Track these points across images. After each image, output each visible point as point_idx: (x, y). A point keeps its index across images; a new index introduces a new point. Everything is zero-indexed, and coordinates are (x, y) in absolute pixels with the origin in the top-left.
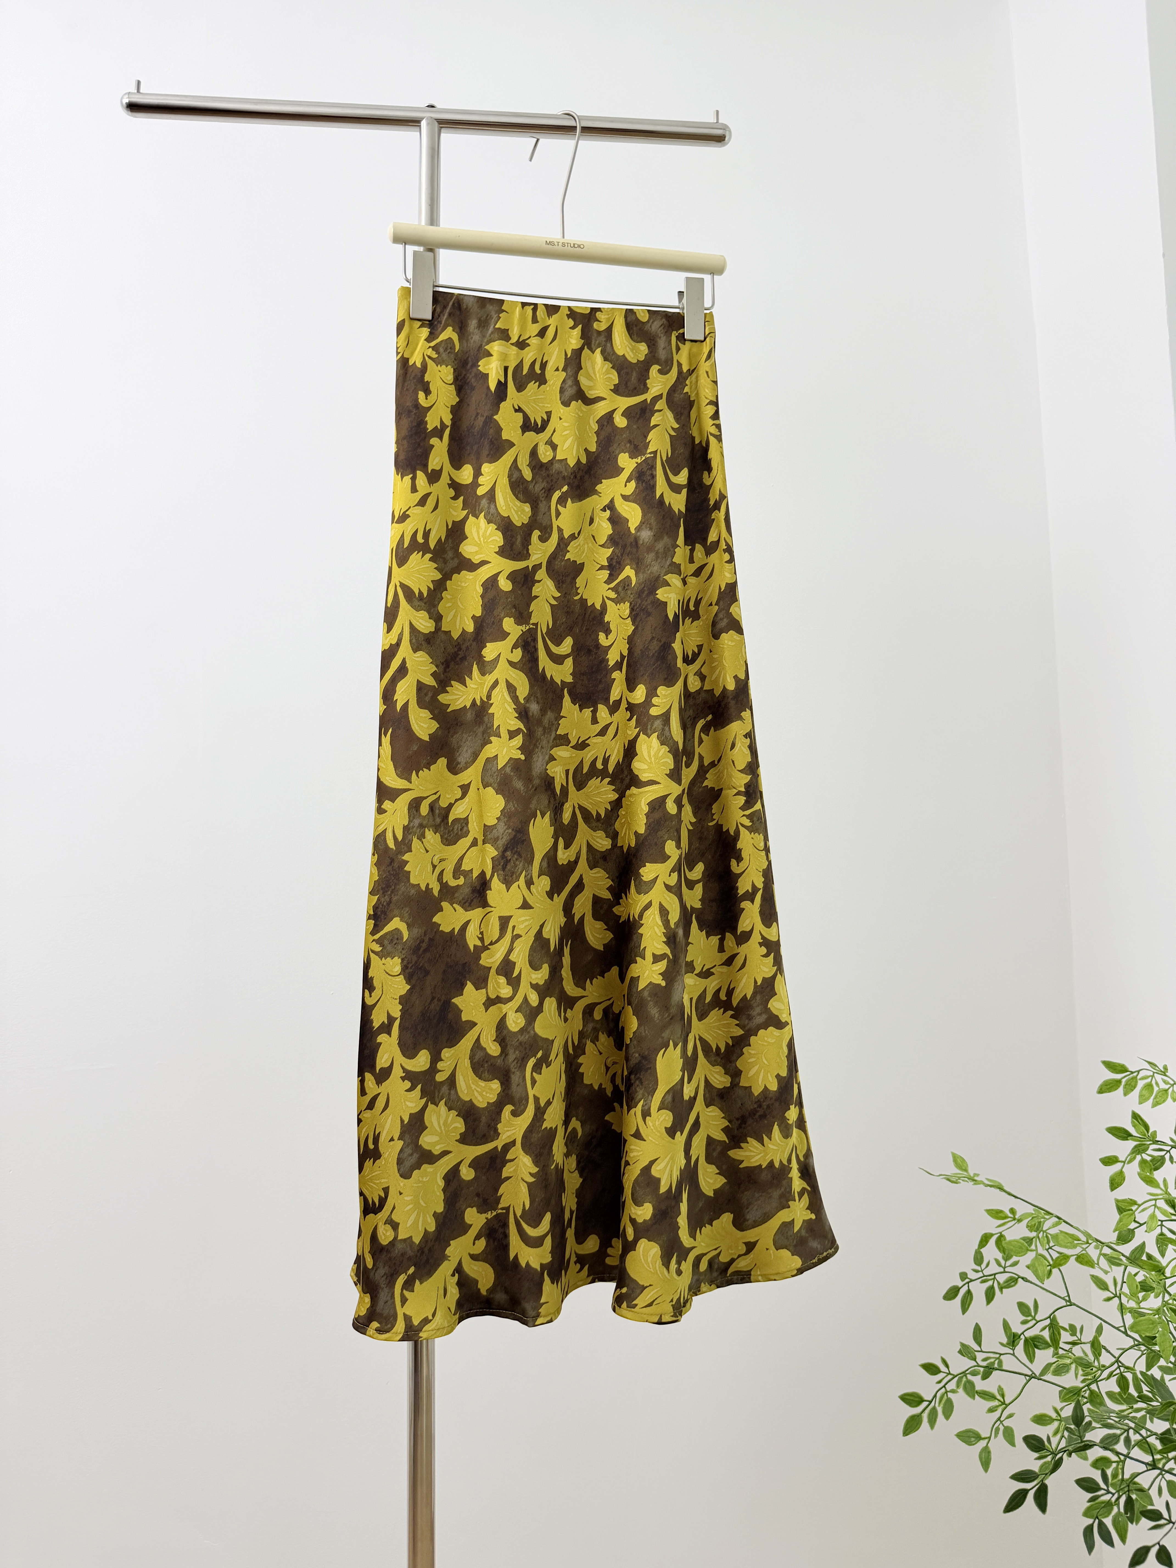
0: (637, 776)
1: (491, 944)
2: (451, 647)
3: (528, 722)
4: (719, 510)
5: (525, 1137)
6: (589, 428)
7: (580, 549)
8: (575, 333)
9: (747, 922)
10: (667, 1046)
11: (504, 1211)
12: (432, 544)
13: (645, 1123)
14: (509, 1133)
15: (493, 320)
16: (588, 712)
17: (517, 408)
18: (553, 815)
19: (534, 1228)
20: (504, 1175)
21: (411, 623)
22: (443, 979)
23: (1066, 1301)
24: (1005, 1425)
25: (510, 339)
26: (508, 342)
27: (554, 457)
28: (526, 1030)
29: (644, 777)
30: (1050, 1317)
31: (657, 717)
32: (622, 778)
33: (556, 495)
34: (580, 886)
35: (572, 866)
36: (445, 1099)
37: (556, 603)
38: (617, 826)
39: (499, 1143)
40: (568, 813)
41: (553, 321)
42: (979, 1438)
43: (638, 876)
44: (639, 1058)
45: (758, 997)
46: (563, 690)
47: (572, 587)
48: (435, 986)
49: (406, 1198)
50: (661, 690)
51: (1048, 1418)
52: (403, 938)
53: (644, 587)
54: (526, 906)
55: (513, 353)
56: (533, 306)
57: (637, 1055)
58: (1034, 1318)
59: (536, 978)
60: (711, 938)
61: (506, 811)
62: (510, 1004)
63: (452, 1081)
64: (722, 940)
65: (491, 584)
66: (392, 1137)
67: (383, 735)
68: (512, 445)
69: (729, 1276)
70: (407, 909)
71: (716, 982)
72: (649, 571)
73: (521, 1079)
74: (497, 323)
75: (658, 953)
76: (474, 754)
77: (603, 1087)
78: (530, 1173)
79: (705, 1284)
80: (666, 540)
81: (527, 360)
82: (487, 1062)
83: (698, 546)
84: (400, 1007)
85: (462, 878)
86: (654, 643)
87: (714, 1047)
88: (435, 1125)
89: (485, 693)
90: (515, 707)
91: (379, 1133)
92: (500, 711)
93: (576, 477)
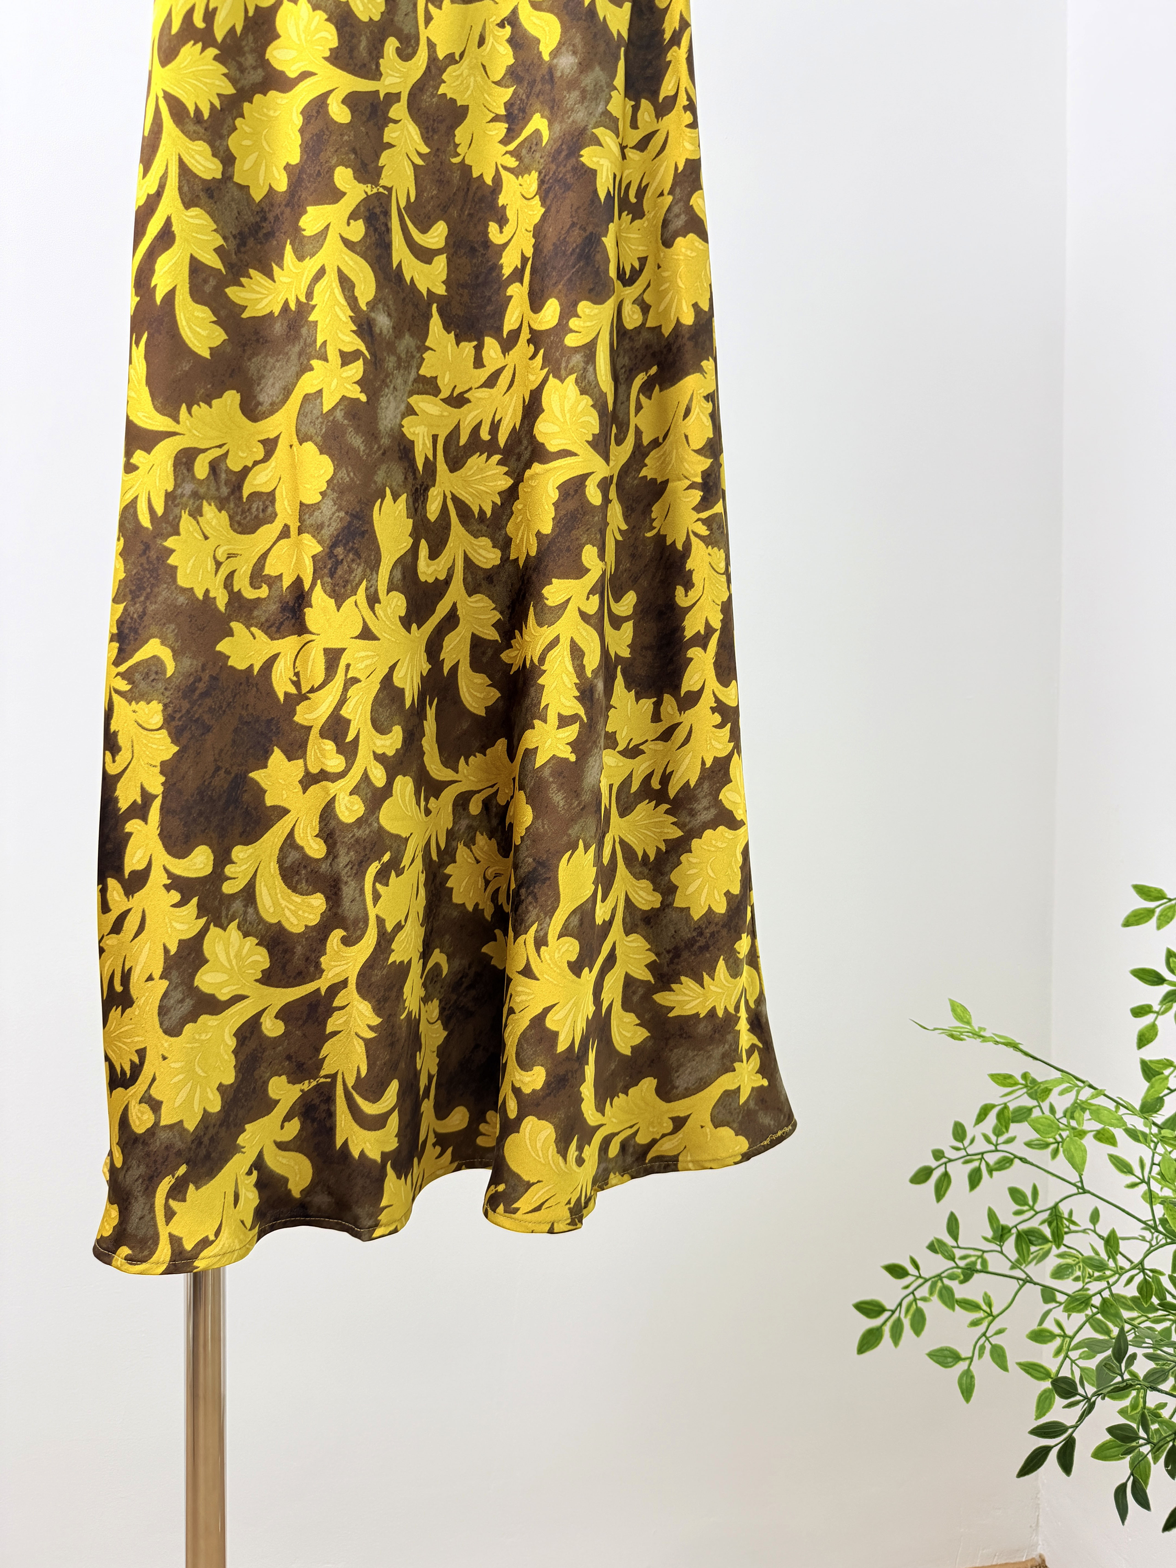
0: (543, 444)
1: (312, 690)
2: (250, 214)
3: (373, 343)
4: (679, 45)
5: (362, 974)
7: (462, 81)
9: (696, 677)
10: (574, 848)
11: (329, 1080)
12: (220, 34)
13: (539, 956)
14: (337, 969)
16: (468, 348)
18: (411, 500)
19: (373, 1102)
20: (329, 1030)
21: (181, 161)
22: (234, 741)
23: (1078, 1187)
24: (993, 1343)
28: (366, 820)
29: (552, 446)
30: (1053, 1208)
31: (576, 350)
32: (519, 453)
34: (451, 620)
35: (441, 587)
36: (237, 921)
37: (423, 163)
38: (510, 528)
39: (322, 984)
40: (436, 503)
42: (958, 1358)
43: (541, 597)
44: (534, 865)
45: (706, 785)
46: (429, 306)
47: (449, 142)
48: (221, 750)
49: (173, 1065)
50: (584, 307)
52: (164, 672)
53: (561, 146)
54: (366, 634)
57: (530, 860)
58: (1032, 1208)
59: (383, 746)
60: (642, 701)
61: (335, 481)
62: (341, 783)
63: (249, 893)
64: (657, 705)
65: (316, 110)
66: (151, 975)
67: (134, 346)
70: (173, 626)
71: (647, 764)
72: (571, 119)
73: (357, 892)
75: (567, 712)
76: (284, 389)
77: (480, 907)
78: (369, 1027)
79: (614, 1174)
80: (597, 73)
82: (305, 867)
83: (645, 104)
84: (163, 779)
85: (265, 588)
86: (576, 231)
87: (640, 855)
88: (222, 958)
89: (304, 290)
90: (352, 314)
91: (130, 969)
92: (328, 320)
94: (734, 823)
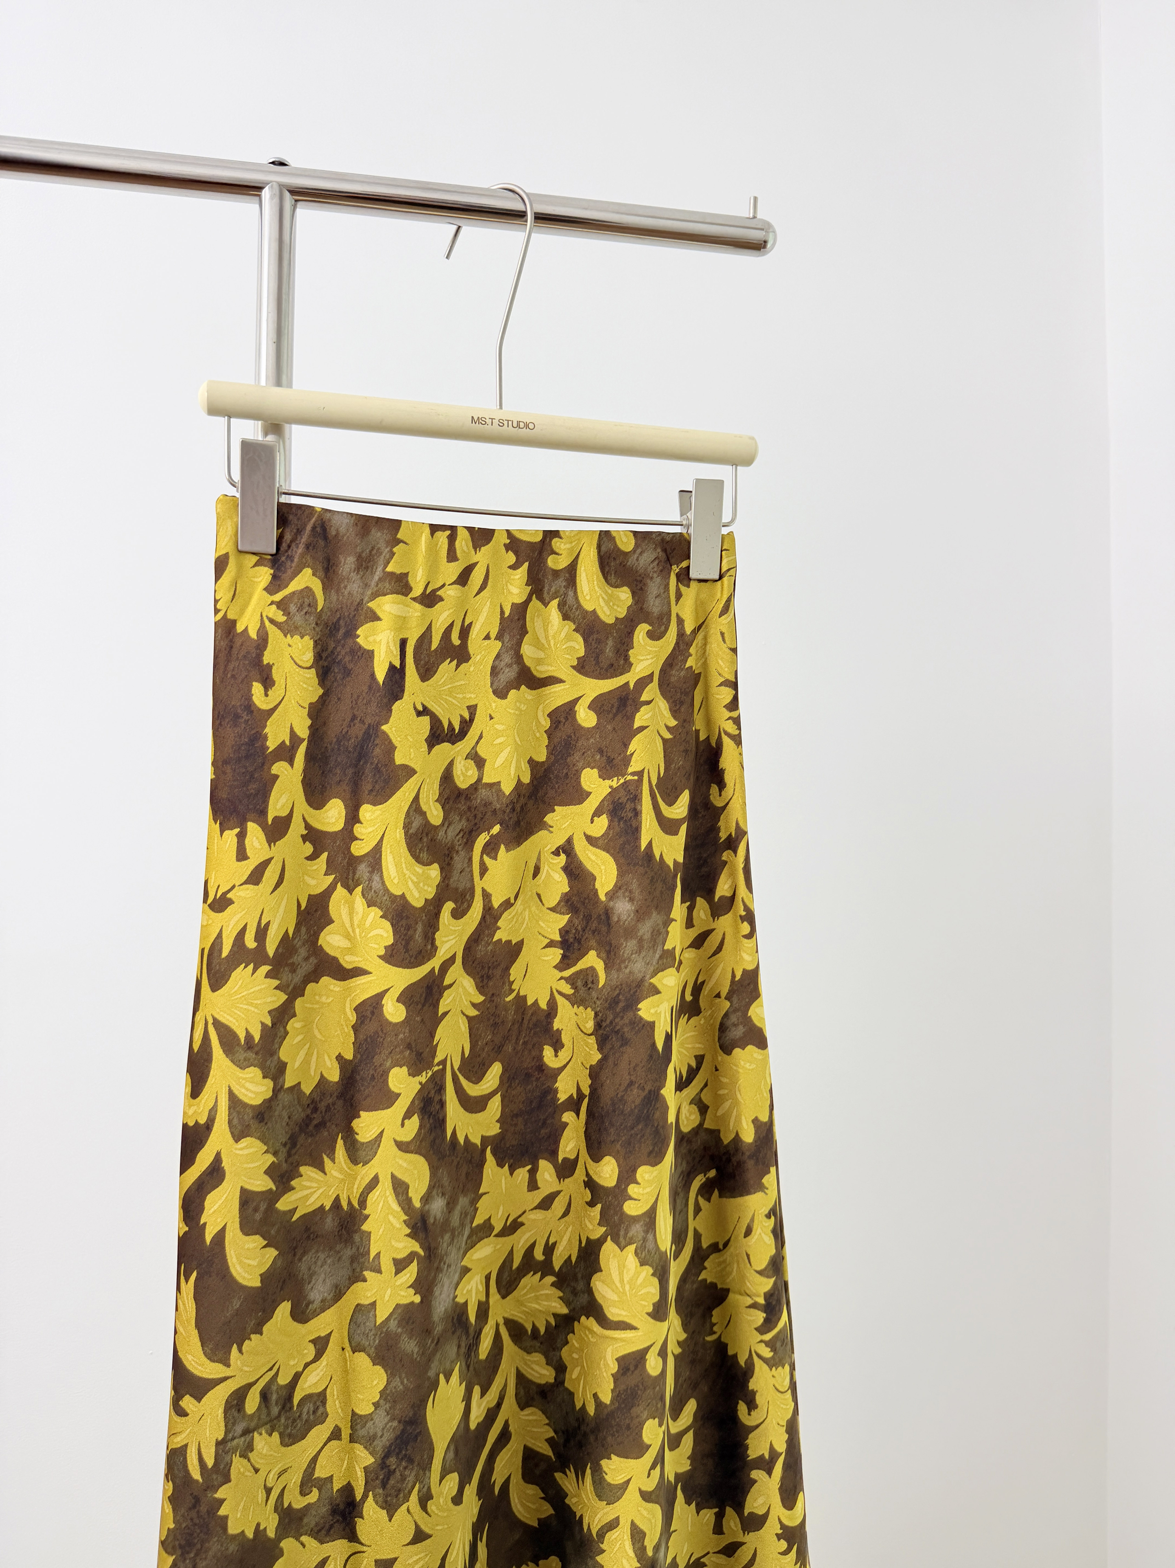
2: (300, 1112)
3: (426, 1237)
4: (734, 852)
6: (536, 725)
7: (517, 920)
8: (517, 577)
9: (760, 1501)
12: (271, 947)
15: (382, 557)
16: (522, 1173)
17: (420, 708)
18: (464, 1362)
21: (231, 1092)
25: (411, 589)
26: (406, 595)
27: (480, 779)
29: (613, 1313)
31: (636, 1218)
33: (482, 840)
34: (503, 1438)
37: (477, 1013)
38: (565, 1353)
40: (488, 1340)
41: (483, 557)
43: (597, 1466)
46: (484, 1152)
47: (503, 982)
50: (643, 1172)
53: (618, 995)
54: (419, 1535)
55: (416, 615)
56: (448, 532)
60: (704, 1513)
61: (388, 1391)
64: (720, 1517)
65: (370, 1010)
68: (410, 772)
72: (627, 967)
74: (388, 563)
80: (652, 914)
81: (438, 624)
83: (701, 903)
85: (315, 1492)
86: (635, 1090)
89: (356, 1195)
90: (405, 1216)
92: (381, 1228)
93: (514, 810)
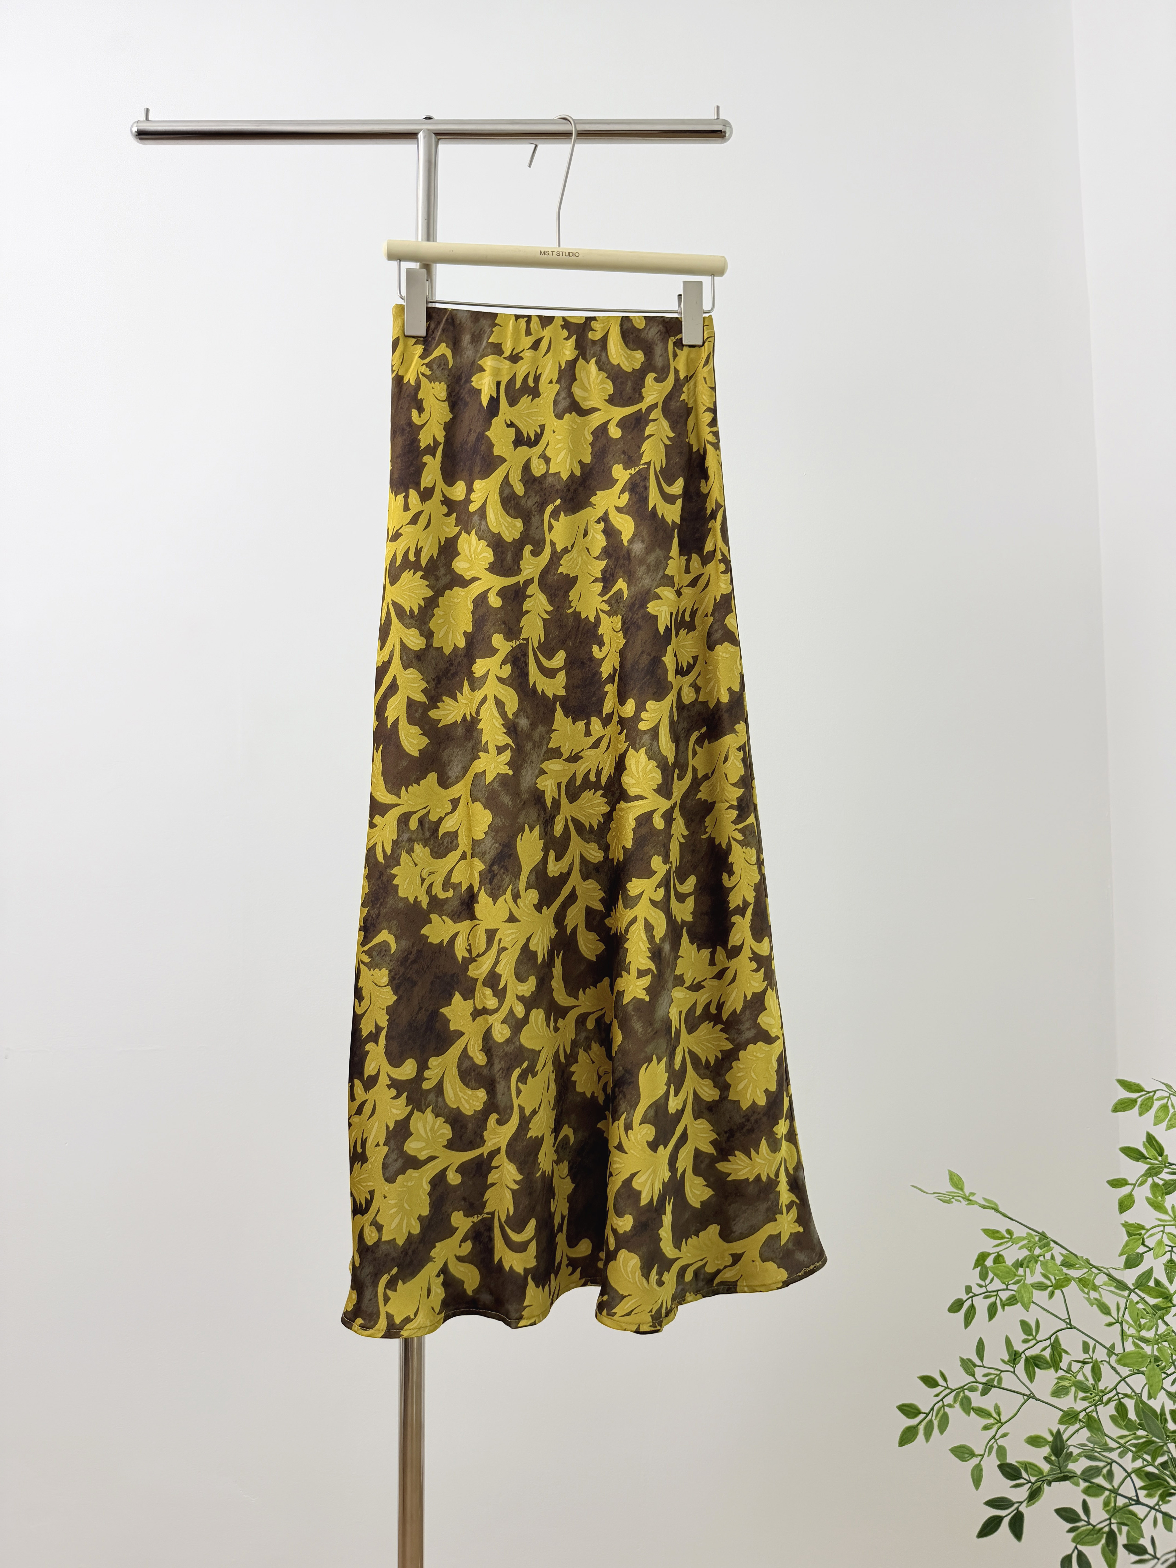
0: (626, 790)
1: (479, 956)
2: (442, 663)
3: (516, 738)
4: (715, 519)
5: (509, 1145)
6: (584, 439)
7: (573, 562)
8: (569, 344)
9: (738, 936)
10: (651, 1060)
11: (490, 1216)
12: (424, 562)
13: (627, 1136)
14: (494, 1141)
15: (486, 334)
16: (581, 725)
17: (509, 423)
18: (542, 828)
19: (518, 1233)
20: (489, 1182)
21: (402, 641)
22: (431, 990)
23: (1067, 1323)
24: (999, 1444)
25: (503, 353)
26: (501, 356)
27: (548, 471)
28: (512, 1040)
29: (632, 791)
30: (1050, 1338)
31: (645, 732)
32: (613, 791)
33: (549, 509)
34: (572, 897)
35: (564, 878)
36: (431, 1106)
37: (549, 617)
38: (608, 838)
39: (484, 1150)
40: (561, 824)
41: (547, 333)
42: (972, 1454)
43: (625, 890)
44: (623, 1072)
45: (748, 1012)
46: (555, 704)
47: (565, 600)
48: (423, 996)
49: (390, 1202)
50: (650, 704)
51: (1043, 1441)
52: (390, 950)
53: (635, 600)
54: (512, 919)
55: (506, 367)
56: (526, 319)
57: (621, 1068)
58: (1035, 1338)
59: (523, 990)
60: (702, 951)
61: (493, 825)
62: (496, 1015)
63: (439, 1088)
64: (713, 954)
65: (481, 600)
66: (378, 1143)
67: (375, 752)
68: (503, 460)
69: (716, 1286)
70: (395, 922)
71: (707, 995)
72: (641, 584)
73: (506, 1088)
74: (490, 337)
75: (643, 968)
76: (463, 769)
77: (595, 1095)
78: (514, 1181)
79: (690, 1293)
80: (658, 552)
81: (520, 373)
82: (474, 1071)
83: (694, 556)
84: (388, 1017)
85: (451, 891)
86: (645, 656)
87: (704, 1061)
88: (422, 1132)
89: (475, 709)
90: (504, 723)
91: (366, 1138)
92: (489, 727)
93: (569, 490)
94: (768, 1039)
